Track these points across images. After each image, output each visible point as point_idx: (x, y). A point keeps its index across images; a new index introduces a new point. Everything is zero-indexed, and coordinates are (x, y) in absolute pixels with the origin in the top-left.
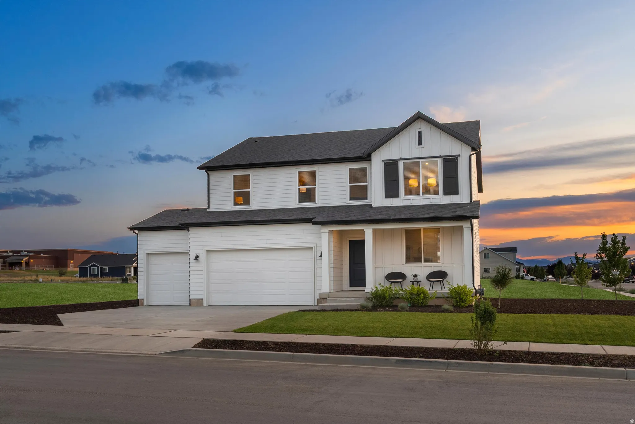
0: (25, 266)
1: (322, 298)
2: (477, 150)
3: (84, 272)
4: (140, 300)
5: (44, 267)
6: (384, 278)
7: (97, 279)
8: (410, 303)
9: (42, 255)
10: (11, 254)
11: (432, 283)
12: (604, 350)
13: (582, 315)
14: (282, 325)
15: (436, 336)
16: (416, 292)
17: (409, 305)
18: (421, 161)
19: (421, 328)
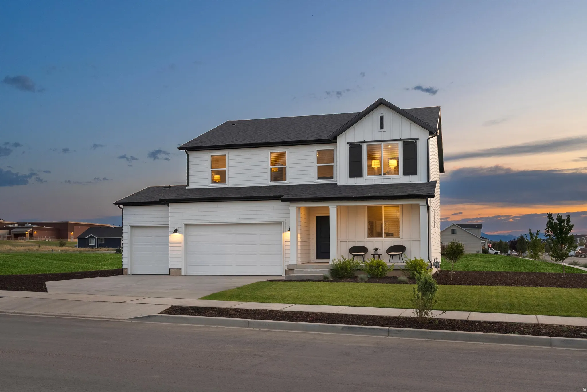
0: (29, 237)
1: (290, 269)
2: (435, 134)
3: (82, 243)
4: (124, 270)
5: (47, 238)
6: (348, 251)
7: (94, 249)
8: (370, 274)
9: (45, 226)
10: (16, 225)
11: (392, 256)
12: (537, 320)
13: (526, 287)
14: (247, 294)
15: (385, 305)
16: (375, 265)
17: (369, 277)
18: (383, 143)
19: (374, 298)
